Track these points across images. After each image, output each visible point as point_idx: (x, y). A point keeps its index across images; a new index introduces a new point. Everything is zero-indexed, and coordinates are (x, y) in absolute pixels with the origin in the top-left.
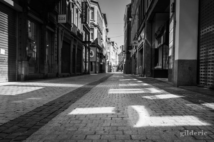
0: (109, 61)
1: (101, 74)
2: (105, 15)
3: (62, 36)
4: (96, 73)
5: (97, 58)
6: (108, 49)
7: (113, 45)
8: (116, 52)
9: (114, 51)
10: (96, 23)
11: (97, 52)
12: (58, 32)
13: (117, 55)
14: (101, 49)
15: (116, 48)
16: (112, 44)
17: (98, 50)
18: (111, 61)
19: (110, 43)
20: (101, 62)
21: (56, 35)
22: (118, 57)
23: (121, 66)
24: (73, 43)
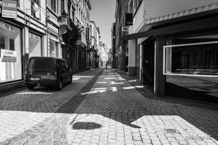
0: (101, 59)
1: (96, 68)
2: (98, 28)
3: (78, 51)
4: (93, 68)
5: (94, 58)
6: (100, 50)
7: (104, 47)
8: (106, 51)
9: (105, 51)
10: (93, 35)
11: (93, 54)
12: (77, 49)
13: (107, 53)
14: (96, 51)
15: (106, 48)
16: (103, 45)
17: (94, 53)
18: (102, 58)
19: (102, 45)
20: (96, 60)
21: (76, 51)
22: (107, 55)
23: (110, 61)
24: (82, 53)
